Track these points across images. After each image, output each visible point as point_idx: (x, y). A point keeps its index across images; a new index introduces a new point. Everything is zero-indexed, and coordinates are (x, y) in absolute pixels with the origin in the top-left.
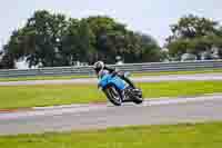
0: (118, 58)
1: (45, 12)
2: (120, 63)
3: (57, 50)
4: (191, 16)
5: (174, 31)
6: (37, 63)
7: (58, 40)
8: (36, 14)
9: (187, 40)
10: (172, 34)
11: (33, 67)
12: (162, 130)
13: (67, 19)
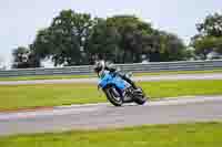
0: (144, 56)
1: (70, 12)
2: (145, 62)
3: (82, 49)
4: (216, 14)
5: (199, 30)
6: (62, 62)
7: (83, 39)
8: (62, 14)
9: (214, 39)
10: (197, 33)
11: (58, 66)
12: (188, 129)
13: (92, 19)
